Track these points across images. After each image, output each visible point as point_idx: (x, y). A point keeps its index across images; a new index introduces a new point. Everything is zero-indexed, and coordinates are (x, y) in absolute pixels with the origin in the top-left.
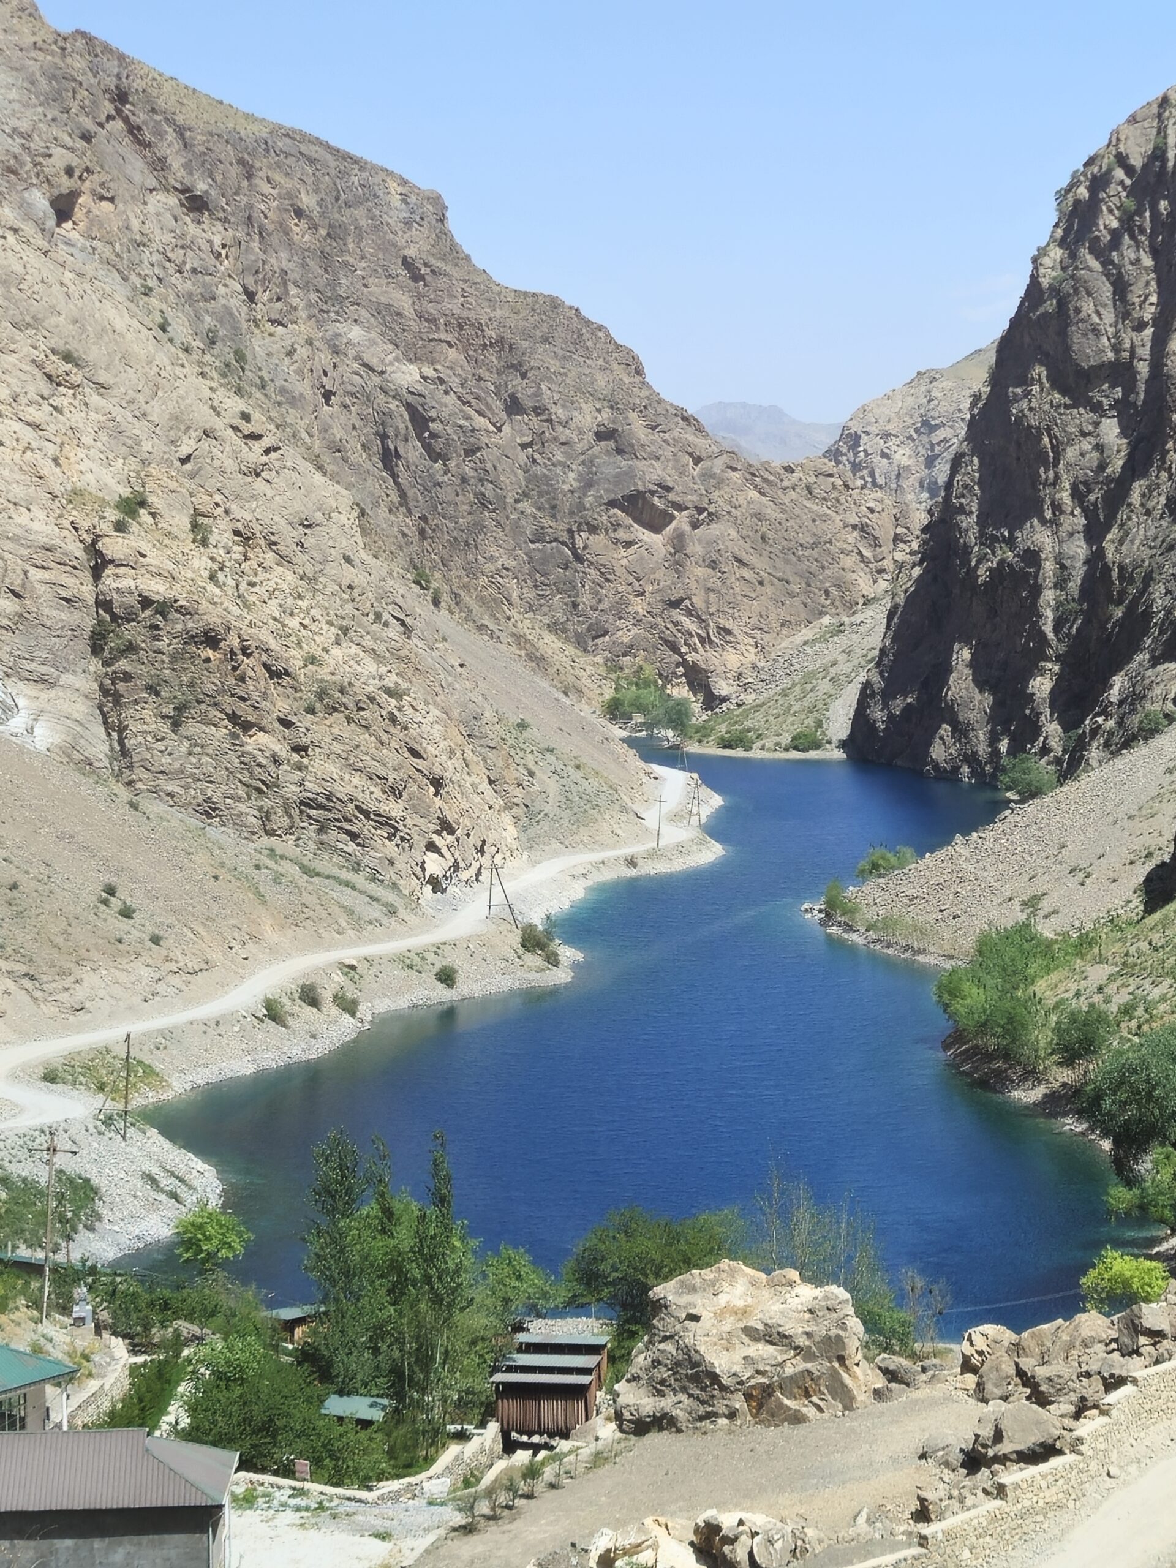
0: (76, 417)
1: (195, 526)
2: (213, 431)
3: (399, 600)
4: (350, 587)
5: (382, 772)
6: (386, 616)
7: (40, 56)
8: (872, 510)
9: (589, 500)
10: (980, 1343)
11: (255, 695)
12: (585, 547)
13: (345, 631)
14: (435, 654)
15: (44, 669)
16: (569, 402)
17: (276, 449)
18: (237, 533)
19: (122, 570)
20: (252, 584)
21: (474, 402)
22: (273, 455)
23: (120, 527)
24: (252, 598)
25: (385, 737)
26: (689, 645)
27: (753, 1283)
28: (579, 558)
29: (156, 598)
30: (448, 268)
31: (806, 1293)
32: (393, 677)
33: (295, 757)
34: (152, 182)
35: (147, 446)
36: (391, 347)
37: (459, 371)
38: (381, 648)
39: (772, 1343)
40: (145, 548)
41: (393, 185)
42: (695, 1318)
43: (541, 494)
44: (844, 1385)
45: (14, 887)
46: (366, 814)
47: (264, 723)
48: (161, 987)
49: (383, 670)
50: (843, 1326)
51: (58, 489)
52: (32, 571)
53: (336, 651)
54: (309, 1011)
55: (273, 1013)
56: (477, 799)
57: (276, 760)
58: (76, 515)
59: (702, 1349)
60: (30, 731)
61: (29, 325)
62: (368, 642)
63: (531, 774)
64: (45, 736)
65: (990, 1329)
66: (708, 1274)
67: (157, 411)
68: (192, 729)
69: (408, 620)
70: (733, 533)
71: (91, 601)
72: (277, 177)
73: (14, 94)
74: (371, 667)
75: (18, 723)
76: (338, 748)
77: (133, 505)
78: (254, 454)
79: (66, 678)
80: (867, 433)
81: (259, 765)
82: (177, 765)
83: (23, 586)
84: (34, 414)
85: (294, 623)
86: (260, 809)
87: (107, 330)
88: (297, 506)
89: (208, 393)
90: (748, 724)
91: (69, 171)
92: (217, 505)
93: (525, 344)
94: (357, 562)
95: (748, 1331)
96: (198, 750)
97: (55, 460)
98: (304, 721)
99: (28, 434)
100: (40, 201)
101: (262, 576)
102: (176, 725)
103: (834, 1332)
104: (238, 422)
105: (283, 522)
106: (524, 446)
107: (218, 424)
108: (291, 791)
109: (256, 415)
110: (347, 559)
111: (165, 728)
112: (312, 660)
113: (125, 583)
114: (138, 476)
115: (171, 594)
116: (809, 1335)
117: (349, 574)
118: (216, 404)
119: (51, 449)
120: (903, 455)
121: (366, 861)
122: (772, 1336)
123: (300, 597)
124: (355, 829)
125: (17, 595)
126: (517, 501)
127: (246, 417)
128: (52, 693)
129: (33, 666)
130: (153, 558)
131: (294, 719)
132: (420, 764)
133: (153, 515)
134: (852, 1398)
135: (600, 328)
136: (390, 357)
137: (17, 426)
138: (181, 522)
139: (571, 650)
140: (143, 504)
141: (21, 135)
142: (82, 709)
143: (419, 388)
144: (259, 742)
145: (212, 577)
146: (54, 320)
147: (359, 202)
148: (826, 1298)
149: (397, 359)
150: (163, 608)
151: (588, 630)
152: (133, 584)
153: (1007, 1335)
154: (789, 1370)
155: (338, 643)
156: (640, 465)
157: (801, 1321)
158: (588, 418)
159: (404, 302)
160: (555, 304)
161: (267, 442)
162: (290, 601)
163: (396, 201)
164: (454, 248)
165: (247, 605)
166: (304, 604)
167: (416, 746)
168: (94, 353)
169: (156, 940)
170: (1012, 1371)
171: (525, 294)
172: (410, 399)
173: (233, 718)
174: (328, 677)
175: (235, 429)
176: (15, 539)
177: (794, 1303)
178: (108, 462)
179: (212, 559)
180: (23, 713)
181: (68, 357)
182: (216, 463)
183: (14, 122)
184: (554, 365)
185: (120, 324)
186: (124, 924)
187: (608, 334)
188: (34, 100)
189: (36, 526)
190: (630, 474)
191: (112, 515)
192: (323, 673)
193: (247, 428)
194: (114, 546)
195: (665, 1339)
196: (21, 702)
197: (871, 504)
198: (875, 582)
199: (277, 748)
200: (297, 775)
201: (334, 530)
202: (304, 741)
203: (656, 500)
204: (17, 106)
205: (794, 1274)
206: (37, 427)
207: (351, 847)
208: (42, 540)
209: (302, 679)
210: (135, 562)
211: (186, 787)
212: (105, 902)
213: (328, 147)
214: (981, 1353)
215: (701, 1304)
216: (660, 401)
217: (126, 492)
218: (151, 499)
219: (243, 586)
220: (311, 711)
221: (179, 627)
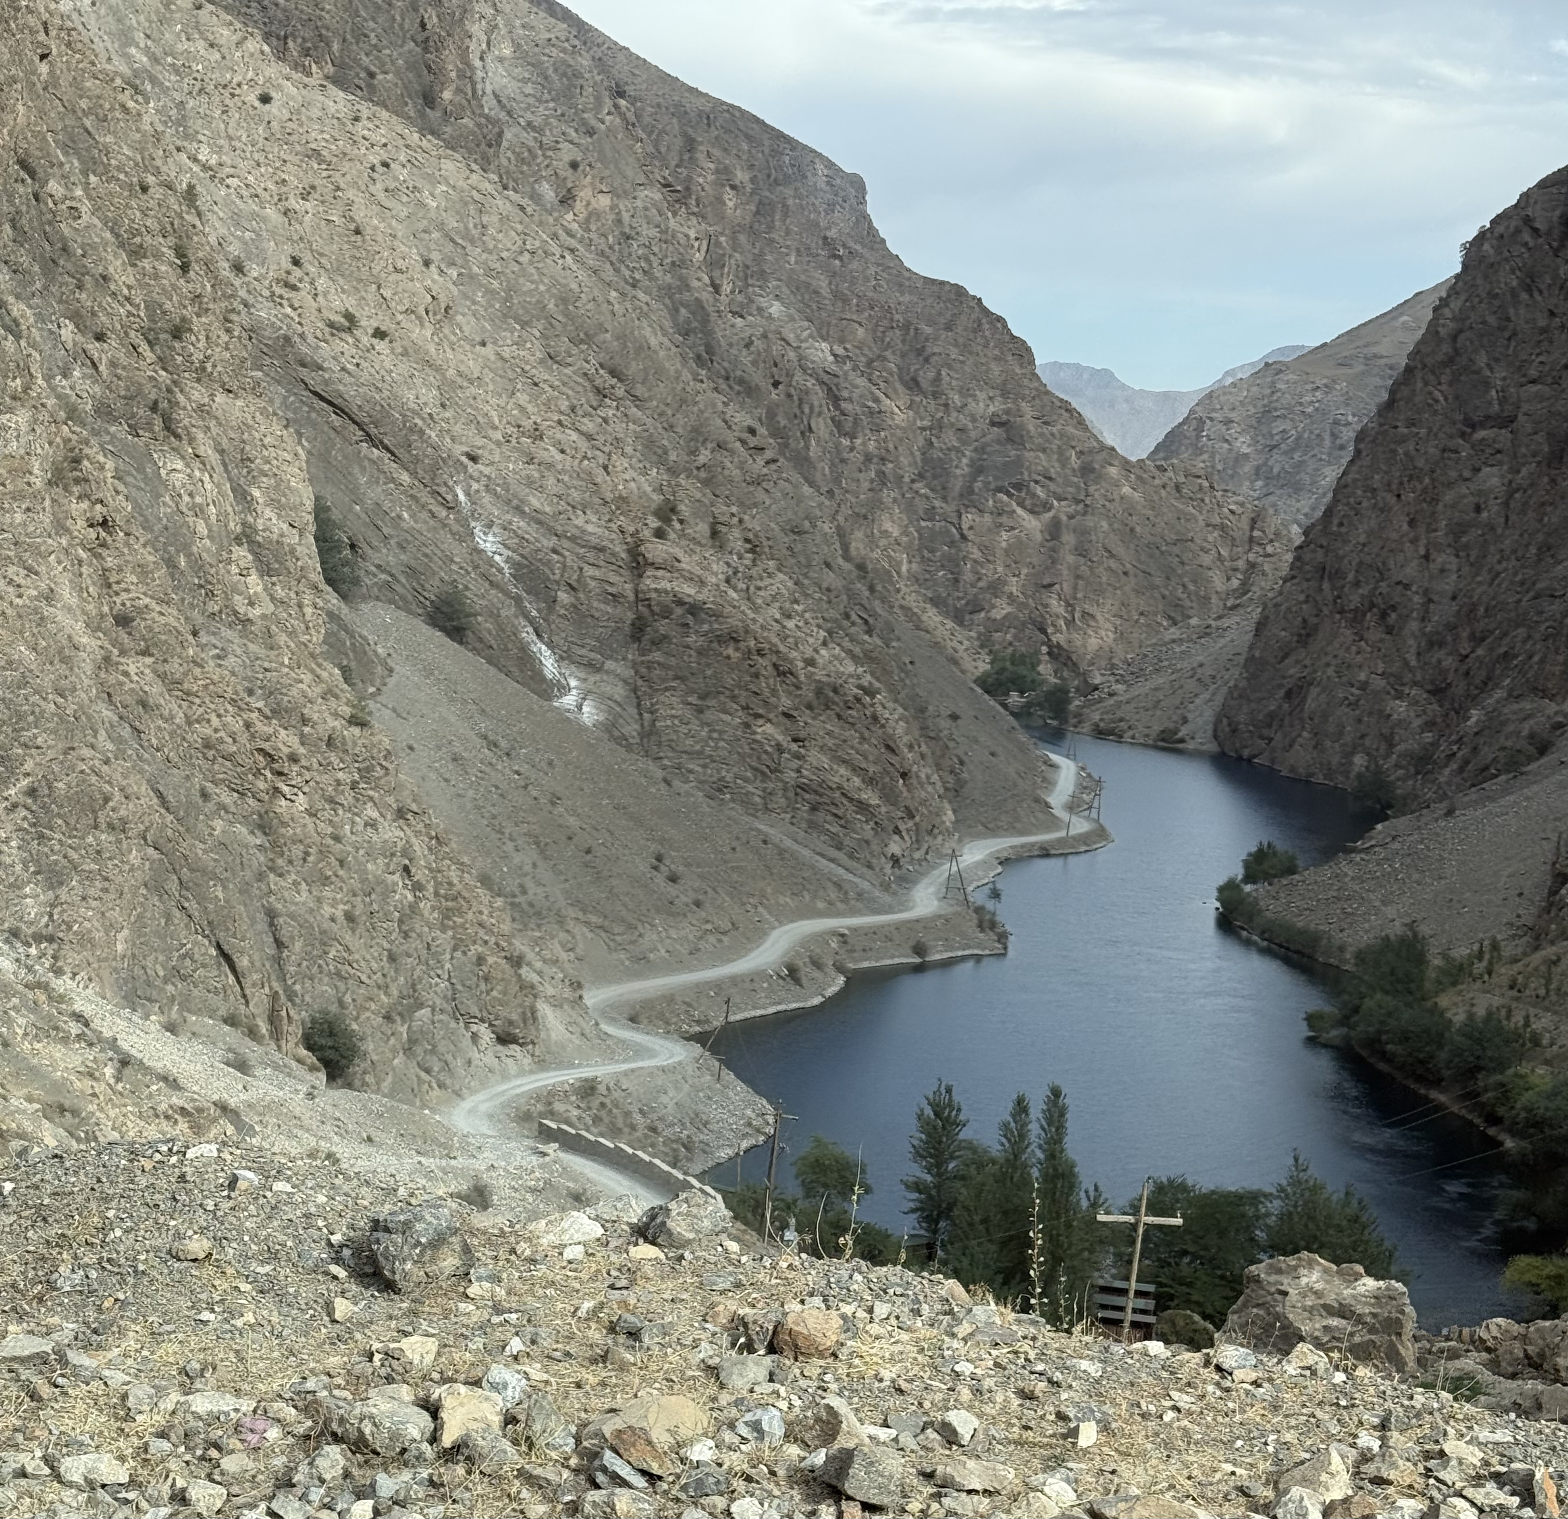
0: (618, 428)
1: (714, 534)
2: (726, 443)
3: (865, 602)
4: (828, 590)
5: (863, 766)
6: (854, 617)
7: (555, 52)
8: (1232, 512)
9: (978, 485)
10: (1495, 1332)
11: (767, 693)
12: (971, 528)
13: (830, 633)
14: (892, 651)
15: (593, 655)
16: (965, 392)
17: (775, 461)
18: (747, 541)
19: (660, 573)
20: (759, 589)
21: (882, 385)
22: (773, 467)
23: (660, 534)
24: (759, 601)
25: (866, 734)
26: (1054, 625)
27: (1326, 1271)
28: (964, 537)
29: (687, 600)
30: (864, 251)
31: (1369, 1284)
32: (868, 677)
33: (794, 747)
34: (642, 179)
35: (673, 456)
36: (806, 324)
37: (866, 351)
38: (857, 650)
39: (1344, 1318)
40: (680, 554)
41: (819, 166)
42: (1285, 1294)
43: (935, 477)
44: (1398, 1353)
45: (588, 851)
46: (851, 800)
47: (771, 716)
48: (702, 945)
49: (860, 670)
50: (1402, 1312)
51: (609, 496)
52: (586, 567)
53: (823, 652)
54: (817, 974)
55: (793, 973)
56: (930, 789)
57: (780, 749)
58: (622, 521)
59: (1291, 1316)
60: (580, 707)
61: (582, 341)
62: (847, 644)
63: (962, 763)
64: (590, 714)
65: (1500, 1320)
66: (1292, 1261)
67: (680, 421)
68: (709, 715)
69: (871, 621)
70: (1105, 524)
71: (632, 597)
72: (716, 152)
73: (529, 89)
74: (850, 667)
75: (569, 700)
76: (830, 742)
77: (666, 512)
78: (758, 465)
79: (610, 665)
80: (1211, 419)
81: (766, 752)
82: (698, 747)
83: (578, 581)
84: (589, 425)
85: (791, 624)
86: (764, 790)
87: (643, 348)
88: (790, 515)
89: (720, 406)
90: (1119, 714)
91: (574, 165)
92: (733, 515)
93: (928, 330)
94: (835, 566)
95: (1325, 1307)
96: (715, 735)
97: (605, 468)
98: (805, 717)
99: (583, 445)
100: (547, 191)
101: (767, 581)
102: (700, 711)
103: (1394, 1315)
104: (745, 435)
105: (777, 528)
106: (923, 429)
107: (730, 436)
108: (790, 776)
109: (762, 431)
110: (828, 565)
111: (688, 713)
112: (810, 662)
113: (665, 585)
114: (669, 485)
115: (700, 597)
116: (1374, 1315)
117: (830, 578)
118: (728, 417)
119: (602, 459)
120: (1243, 444)
121: (847, 841)
122: (1343, 1311)
123: (796, 602)
124: (840, 813)
125: (573, 588)
126: (913, 481)
127: (752, 431)
128: (598, 677)
129: (583, 652)
130: (688, 563)
131: (795, 714)
132: (894, 760)
133: (681, 522)
134: (1405, 1364)
135: (1000, 319)
136: (806, 334)
137: (574, 436)
138: (703, 529)
139: (950, 624)
140: (673, 510)
141: (534, 129)
142: (619, 691)
143: (834, 368)
144: (767, 731)
145: (728, 581)
146: (602, 337)
147: (787, 180)
148: (1387, 1289)
149: (811, 336)
150: (694, 609)
151: (967, 604)
152: (668, 586)
153: (1516, 1328)
154: (1357, 1339)
155: (825, 644)
156: (1027, 454)
157: (1366, 1303)
158: (981, 405)
159: (822, 283)
160: (959, 291)
161: (769, 454)
162: (787, 605)
163: (821, 182)
164: (872, 231)
165: (756, 609)
166: (799, 608)
167: (891, 743)
168: (634, 368)
169: (698, 904)
170: (1521, 1355)
171: (933, 281)
172: (826, 378)
173: (746, 708)
174: (824, 679)
175: (743, 442)
176: (573, 539)
177: (1362, 1289)
178: (644, 472)
179: (728, 564)
180: (574, 692)
181: (613, 373)
182: (726, 472)
183: (529, 117)
184: (954, 353)
185: (653, 342)
186: (672, 890)
187: (1005, 325)
188: (546, 96)
189: (590, 528)
190: (1018, 463)
191: (654, 523)
192: (820, 675)
193: (753, 441)
194: (656, 550)
195: (1258, 1306)
196: (573, 683)
197: (1233, 507)
198: (1229, 579)
199: (780, 738)
200: (796, 763)
201: (818, 539)
202: (802, 734)
203: (1039, 491)
204: (531, 100)
205: (1360, 1269)
206: (589, 437)
207: (835, 829)
208: (594, 541)
209: (802, 678)
210: (670, 566)
211: (705, 766)
212: (656, 868)
213: (763, 123)
214: (1495, 1338)
215: (1286, 1283)
216: (1048, 393)
217: (657, 498)
218: (681, 507)
219: (752, 589)
220: (810, 707)
221: (706, 627)
